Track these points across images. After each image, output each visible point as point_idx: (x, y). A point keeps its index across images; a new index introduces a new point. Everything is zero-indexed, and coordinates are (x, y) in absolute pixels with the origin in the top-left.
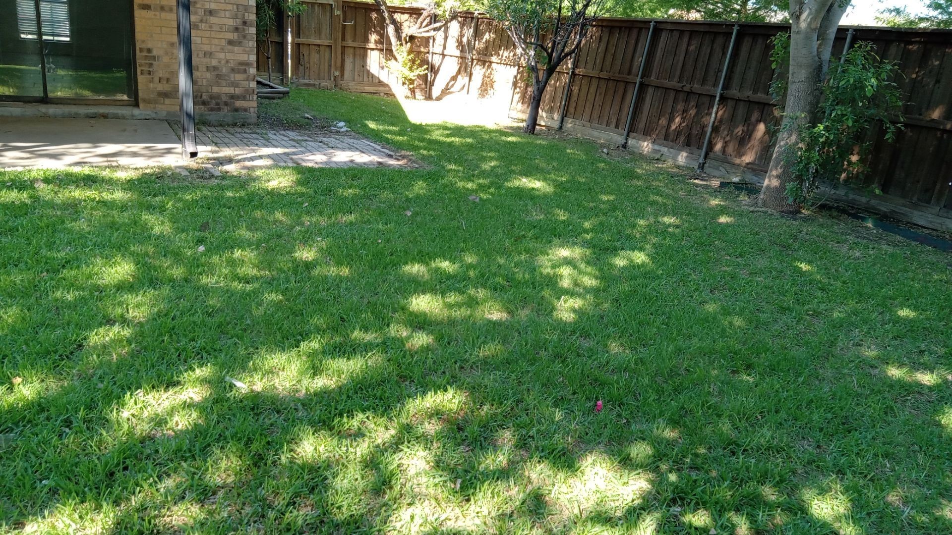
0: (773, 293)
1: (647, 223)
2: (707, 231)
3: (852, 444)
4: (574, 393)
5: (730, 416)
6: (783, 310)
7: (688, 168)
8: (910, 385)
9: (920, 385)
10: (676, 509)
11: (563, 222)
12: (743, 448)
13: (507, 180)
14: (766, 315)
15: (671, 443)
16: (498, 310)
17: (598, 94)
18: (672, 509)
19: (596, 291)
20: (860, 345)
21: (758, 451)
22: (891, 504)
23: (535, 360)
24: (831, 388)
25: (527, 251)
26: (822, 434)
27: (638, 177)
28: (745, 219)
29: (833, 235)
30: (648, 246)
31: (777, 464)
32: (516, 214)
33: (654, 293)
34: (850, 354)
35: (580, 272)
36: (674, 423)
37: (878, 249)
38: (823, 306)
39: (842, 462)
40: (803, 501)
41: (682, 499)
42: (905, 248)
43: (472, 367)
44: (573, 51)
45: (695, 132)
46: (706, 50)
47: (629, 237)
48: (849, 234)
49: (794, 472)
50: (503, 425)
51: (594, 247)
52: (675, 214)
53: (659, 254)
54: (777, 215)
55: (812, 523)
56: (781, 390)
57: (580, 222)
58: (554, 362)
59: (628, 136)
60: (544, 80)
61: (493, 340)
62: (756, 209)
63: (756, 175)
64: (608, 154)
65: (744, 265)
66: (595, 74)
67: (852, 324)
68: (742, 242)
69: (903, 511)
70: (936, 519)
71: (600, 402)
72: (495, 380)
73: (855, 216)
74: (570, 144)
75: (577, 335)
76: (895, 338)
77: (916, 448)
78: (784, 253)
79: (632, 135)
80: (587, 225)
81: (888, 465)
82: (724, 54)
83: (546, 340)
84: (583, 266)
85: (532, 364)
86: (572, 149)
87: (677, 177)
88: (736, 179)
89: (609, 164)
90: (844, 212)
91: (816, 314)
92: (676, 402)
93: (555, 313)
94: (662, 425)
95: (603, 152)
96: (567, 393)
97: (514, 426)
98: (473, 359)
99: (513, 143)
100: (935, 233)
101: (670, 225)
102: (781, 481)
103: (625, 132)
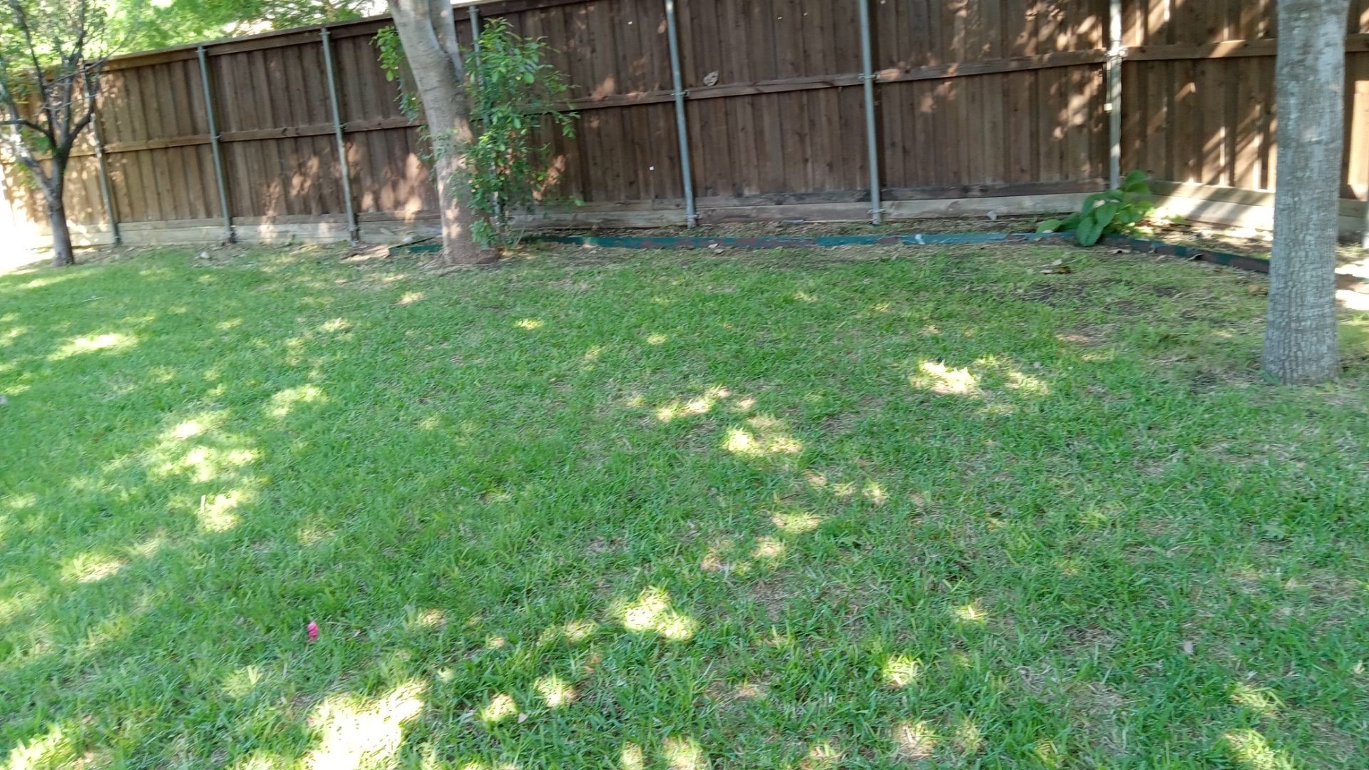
0: (501, 372)
1: (302, 341)
2: (390, 322)
3: (647, 520)
4: (269, 630)
5: (497, 556)
6: (521, 389)
7: (338, 244)
8: (686, 420)
9: (697, 416)
10: (467, 716)
11: (170, 383)
12: (525, 590)
13: (49, 352)
14: (501, 405)
15: (432, 632)
16: (100, 561)
17: (158, 174)
18: (462, 718)
19: (257, 467)
20: (620, 397)
21: (544, 585)
22: (708, 570)
23: (190, 611)
24: (603, 463)
25: (121, 451)
26: (611, 524)
27: (268, 280)
28: (437, 289)
29: (549, 272)
30: (313, 374)
31: (571, 588)
32: (84, 398)
33: (344, 435)
34: (611, 413)
35: (222, 448)
36: (428, 601)
37: (605, 272)
38: (564, 366)
39: (642, 548)
40: (616, 618)
41: (469, 697)
42: (633, 260)
43: (82, 672)
44: (88, 119)
45: (326, 191)
46: (295, 72)
47: (283, 370)
48: (567, 265)
49: (594, 588)
50: (168, 734)
51: (232, 403)
52: (338, 315)
53: (334, 379)
54: (474, 269)
55: (635, 641)
56: (547, 493)
57: (197, 375)
58: (220, 600)
59: (231, 223)
60: (56, 175)
61: (105, 613)
62: (446, 270)
63: (431, 225)
64: (210, 259)
65: (454, 350)
66: (140, 144)
67: (603, 374)
68: (442, 320)
69: (724, 572)
70: (758, 562)
71: (312, 624)
72: (131, 673)
73: (566, 241)
74: (142, 263)
75: (246, 543)
76: (654, 372)
77: (714, 490)
78: (499, 316)
79: (237, 220)
80: (210, 374)
81: (693, 526)
82: (323, 72)
83: (198, 573)
84: (222, 438)
85: (187, 619)
86: (149, 267)
87: (325, 261)
88: (407, 239)
89: (217, 273)
90: (553, 238)
91: (560, 379)
92: (421, 571)
93: (199, 527)
94: (411, 614)
95: (201, 258)
96: (259, 635)
97: (188, 728)
98: (79, 659)
99: (40, 289)
100: (657, 232)
101: (336, 332)
102: (582, 608)
103: (225, 220)
